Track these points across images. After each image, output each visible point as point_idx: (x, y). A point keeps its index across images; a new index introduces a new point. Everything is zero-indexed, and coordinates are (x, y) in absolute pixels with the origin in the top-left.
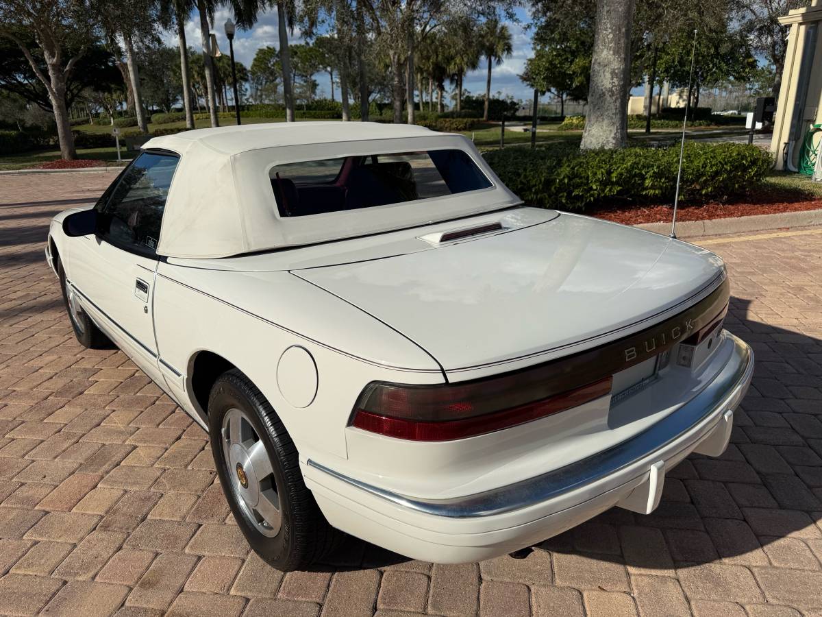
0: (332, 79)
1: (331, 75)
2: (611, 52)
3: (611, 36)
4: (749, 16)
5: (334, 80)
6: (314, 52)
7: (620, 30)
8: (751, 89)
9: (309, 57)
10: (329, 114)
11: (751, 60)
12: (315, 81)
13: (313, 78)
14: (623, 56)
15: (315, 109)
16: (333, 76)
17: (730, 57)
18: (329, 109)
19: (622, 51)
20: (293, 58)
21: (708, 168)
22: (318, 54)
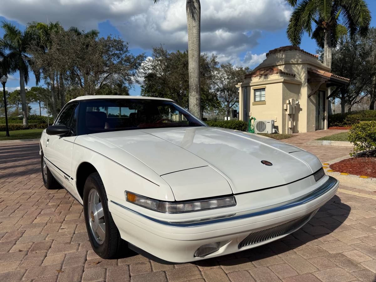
0: (40, 106)
1: (40, 104)
2: (195, 92)
3: (195, 87)
4: (217, 87)
5: (41, 106)
6: (31, 93)
7: (197, 86)
8: (216, 113)
9: (28, 96)
10: (39, 121)
11: (218, 101)
12: (30, 106)
13: (29, 105)
14: (199, 94)
15: (31, 119)
16: (41, 104)
17: (211, 100)
18: (38, 119)
19: (198, 92)
20: (18, 96)
21: (232, 126)
22: (33, 94)
